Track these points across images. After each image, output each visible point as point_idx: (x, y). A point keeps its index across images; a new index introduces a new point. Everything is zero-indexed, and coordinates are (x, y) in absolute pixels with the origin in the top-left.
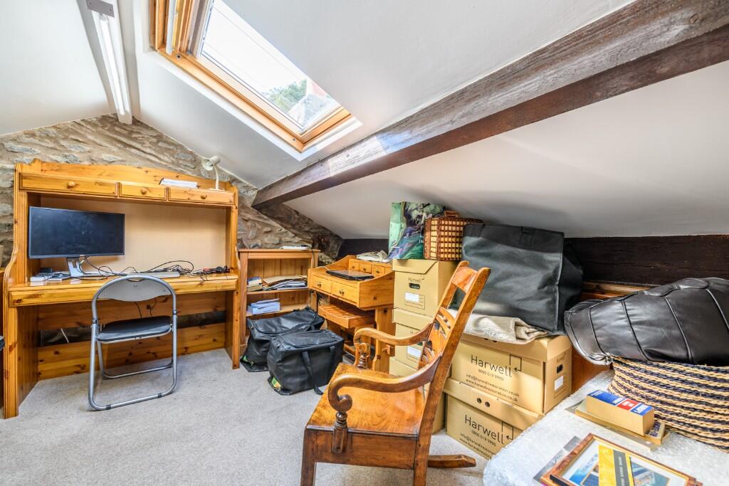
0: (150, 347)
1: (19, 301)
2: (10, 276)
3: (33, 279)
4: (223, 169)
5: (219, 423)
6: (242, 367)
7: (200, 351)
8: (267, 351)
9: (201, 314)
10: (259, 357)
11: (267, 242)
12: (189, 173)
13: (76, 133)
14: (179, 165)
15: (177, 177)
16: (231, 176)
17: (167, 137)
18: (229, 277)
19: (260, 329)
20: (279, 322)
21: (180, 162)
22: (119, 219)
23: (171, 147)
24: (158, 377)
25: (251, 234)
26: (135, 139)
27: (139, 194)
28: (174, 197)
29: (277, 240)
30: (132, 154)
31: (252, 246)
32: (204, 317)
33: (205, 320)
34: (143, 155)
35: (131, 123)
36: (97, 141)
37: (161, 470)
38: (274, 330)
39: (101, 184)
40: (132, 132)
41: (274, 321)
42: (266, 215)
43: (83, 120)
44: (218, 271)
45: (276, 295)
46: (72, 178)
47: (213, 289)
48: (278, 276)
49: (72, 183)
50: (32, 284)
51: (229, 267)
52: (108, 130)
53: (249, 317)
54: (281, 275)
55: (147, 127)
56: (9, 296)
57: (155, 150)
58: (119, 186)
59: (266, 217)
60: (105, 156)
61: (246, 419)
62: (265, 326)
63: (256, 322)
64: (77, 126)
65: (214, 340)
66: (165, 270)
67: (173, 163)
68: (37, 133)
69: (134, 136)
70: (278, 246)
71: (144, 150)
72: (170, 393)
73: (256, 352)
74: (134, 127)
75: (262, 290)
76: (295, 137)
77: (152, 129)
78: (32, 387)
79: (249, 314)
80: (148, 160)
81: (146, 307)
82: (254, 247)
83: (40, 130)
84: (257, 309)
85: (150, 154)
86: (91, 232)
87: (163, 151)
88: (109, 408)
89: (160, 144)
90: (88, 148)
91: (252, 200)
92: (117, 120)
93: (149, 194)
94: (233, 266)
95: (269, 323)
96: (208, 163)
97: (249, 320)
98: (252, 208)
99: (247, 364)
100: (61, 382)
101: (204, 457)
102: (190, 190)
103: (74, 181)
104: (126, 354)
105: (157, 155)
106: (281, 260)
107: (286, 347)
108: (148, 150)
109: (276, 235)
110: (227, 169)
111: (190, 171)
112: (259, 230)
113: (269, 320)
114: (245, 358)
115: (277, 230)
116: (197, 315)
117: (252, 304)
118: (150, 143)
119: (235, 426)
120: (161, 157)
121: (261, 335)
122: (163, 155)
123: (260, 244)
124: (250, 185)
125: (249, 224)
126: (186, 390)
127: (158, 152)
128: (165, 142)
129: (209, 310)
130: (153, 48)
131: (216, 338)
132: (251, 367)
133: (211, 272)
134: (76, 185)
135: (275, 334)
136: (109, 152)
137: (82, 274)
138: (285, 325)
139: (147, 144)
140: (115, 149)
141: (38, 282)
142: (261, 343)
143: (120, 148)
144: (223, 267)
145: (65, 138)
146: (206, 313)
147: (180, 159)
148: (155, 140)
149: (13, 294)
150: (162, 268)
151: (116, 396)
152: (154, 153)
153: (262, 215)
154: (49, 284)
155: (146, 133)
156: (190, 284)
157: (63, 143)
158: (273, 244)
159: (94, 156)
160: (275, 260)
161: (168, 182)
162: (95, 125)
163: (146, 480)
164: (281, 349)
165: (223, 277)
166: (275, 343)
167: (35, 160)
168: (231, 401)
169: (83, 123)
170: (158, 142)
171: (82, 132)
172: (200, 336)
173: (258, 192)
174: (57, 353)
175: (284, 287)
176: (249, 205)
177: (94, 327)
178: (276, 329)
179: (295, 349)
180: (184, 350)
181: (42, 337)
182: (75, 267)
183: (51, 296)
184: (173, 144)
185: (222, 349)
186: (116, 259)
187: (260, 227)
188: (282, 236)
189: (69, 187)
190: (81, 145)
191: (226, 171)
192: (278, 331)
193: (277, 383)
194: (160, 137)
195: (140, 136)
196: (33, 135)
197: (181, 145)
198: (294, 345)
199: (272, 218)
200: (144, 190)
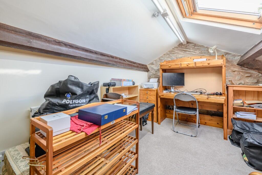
0: (193, 118)
1: (160, 96)
2: (159, 90)
3: (164, 91)
4: (221, 50)
5: (209, 159)
6: (229, 141)
7: (212, 126)
8: (241, 138)
9: (212, 111)
10: (237, 139)
11: (248, 82)
12: (206, 55)
13: (173, 51)
14: (202, 53)
15: (201, 58)
16: (225, 52)
17: (197, 44)
18: (220, 97)
19: (238, 125)
20: (252, 125)
21: (203, 52)
22: (183, 74)
23: (199, 47)
24: (193, 129)
25: (237, 78)
26: (188, 48)
27: (186, 66)
28: (197, 65)
29: (255, 81)
30: (187, 53)
31: (238, 84)
32: (213, 112)
33: (213, 114)
34: (190, 53)
35: (186, 43)
36: (178, 52)
37: (184, 161)
38: (248, 129)
39: (176, 65)
40: (187, 46)
41: (248, 124)
42: (247, 68)
43: (175, 47)
44: (217, 94)
45: (255, 111)
46: (170, 64)
47: (213, 101)
48: (255, 100)
49: (170, 66)
50: (164, 92)
51: (222, 93)
52: (180, 48)
53: (234, 118)
54: (258, 100)
55: (191, 43)
56: (159, 95)
57: (193, 50)
58: (181, 64)
59: (247, 69)
60: (180, 56)
61: (222, 165)
62: (241, 125)
63: (237, 121)
64: (173, 49)
65: (218, 124)
66: (197, 92)
67: (200, 53)
68: (166, 54)
69: (187, 47)
70: (256, 84)
71: (190, 51)
72: (195, 137)
73: (236, 137)
74: (187, 44)
75: (243, 106)
76: (254, 22)
77: (193, 43)
78: (164, 119)
79: (235, 117)
80: (192, 54)
81: (191, 104)
82: (239, 84)
83: (166, 53)
84: (239, 115)
85: (192, 52)
86: (176, 79)
87: (196, 50)
88: (177, 132)
89: (195, 48)
90: (176, 55)
91: (237, 61)
92: (182, 44)
93: (189, 66)
94: (224, 93)
95: (244, 124)
96: (211, 50)
97: (233, 120)
98: (237, 65)
99: (232, 140)
100: (170, 120)
101: (199, 167)
102: (203, 61)
103: (170, 65)
104: (186, 118)
105: (194, 51)
106: (258, 92)
107: (251, 141)
108: (191, 51)
109: (255, 78)
110: (223, 50)
111: (206, 54)
112: (242, 75)
113: (245, 123)
114: (230, 137)
115: (255, 75)
116: (211, 111)
117: (237, 112)
118: (192, 48)
119: (216, 164)
120: (196, 52)
121: (238, 129)
122: (196, 51)
123: (243, 83)
124: (236, 54)
125: (236, 73)
126: (201, 139)
127: (195, 50)
128: (197, 46)
129: (215, 110)
130: (184, 17)
131: (219, 123)
132: (233, 143)
133: (214, 94)
134: (171, 66)
135: (249, 132)
136: (181, 54)
137: (174, 91)
138: (256, 129)
139: (191, 49)
140: (182, 53)
141: (165, 92)
142: (238, 133)
143: (183, 52)
144: (219, 93)
145: (171, 53)
146: (214, 111)
147: (203, 51)
148: (194, 47)
149: (159, 94)
150: (195, 91)
151: (180, 130)
152: (193, 51)
153: (244, 68)
154: (167, 93)
155: (190, 45)
156: (203, 98)
157: (171, 55)
158: (252, 83)
159: (177, 57)
160: (254, 91)
161: (195, 60)
162: (177, 48)
163: (179, 161)
164: (248, 140)
165: (218, 97)
166: (245, 135)
167: (165, 61)
168: (218, 153)
169: (174, 48)
170: (195, 47)
171: (174, 51)
172: (211, 120)
173: (241, 57)
174: (170, 112)
175: (259, 107)
176: (236, 64)
177: (175, 106)
178: (249, 129)
179: (258, 144)
180: (205, 123)
181: (167, 106)
182: (172, 88)
183: (166, 96)
184: (200, 46)
185: (221, 129)
186: (183, 87)
187: (243, 74)
188: (259, 78)
189: (170, 67)
190: (174, 54)
191: (222, 51)
192: (251, 130)
193: (246, 158)
194: (195, 45)
195: (189, 47)
196: (165, 55)
197: (203, 46)
198: (258, 142)
199: (252, 69)
200: (188, 64)
